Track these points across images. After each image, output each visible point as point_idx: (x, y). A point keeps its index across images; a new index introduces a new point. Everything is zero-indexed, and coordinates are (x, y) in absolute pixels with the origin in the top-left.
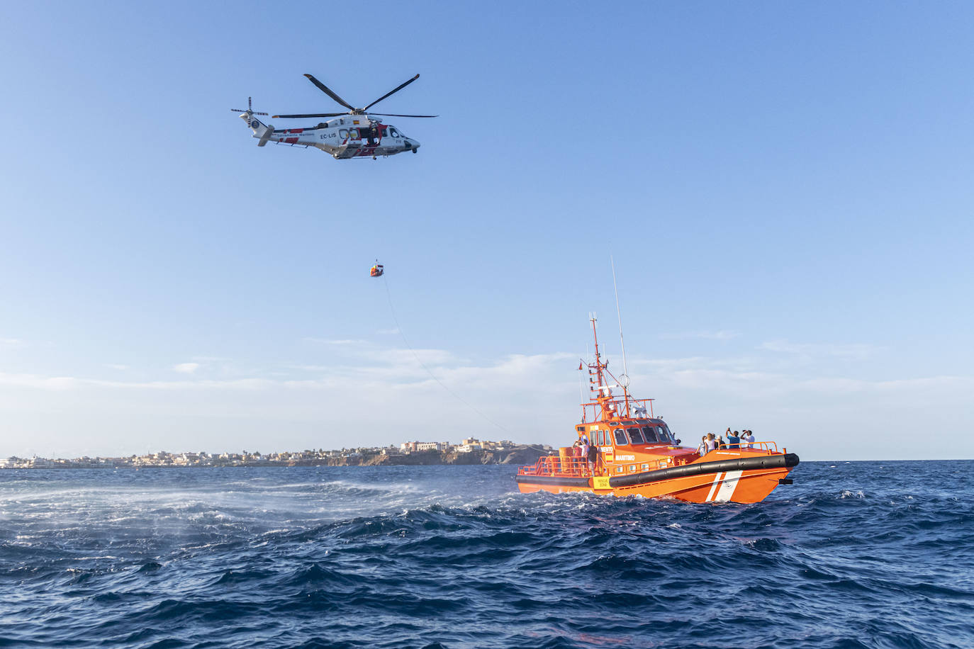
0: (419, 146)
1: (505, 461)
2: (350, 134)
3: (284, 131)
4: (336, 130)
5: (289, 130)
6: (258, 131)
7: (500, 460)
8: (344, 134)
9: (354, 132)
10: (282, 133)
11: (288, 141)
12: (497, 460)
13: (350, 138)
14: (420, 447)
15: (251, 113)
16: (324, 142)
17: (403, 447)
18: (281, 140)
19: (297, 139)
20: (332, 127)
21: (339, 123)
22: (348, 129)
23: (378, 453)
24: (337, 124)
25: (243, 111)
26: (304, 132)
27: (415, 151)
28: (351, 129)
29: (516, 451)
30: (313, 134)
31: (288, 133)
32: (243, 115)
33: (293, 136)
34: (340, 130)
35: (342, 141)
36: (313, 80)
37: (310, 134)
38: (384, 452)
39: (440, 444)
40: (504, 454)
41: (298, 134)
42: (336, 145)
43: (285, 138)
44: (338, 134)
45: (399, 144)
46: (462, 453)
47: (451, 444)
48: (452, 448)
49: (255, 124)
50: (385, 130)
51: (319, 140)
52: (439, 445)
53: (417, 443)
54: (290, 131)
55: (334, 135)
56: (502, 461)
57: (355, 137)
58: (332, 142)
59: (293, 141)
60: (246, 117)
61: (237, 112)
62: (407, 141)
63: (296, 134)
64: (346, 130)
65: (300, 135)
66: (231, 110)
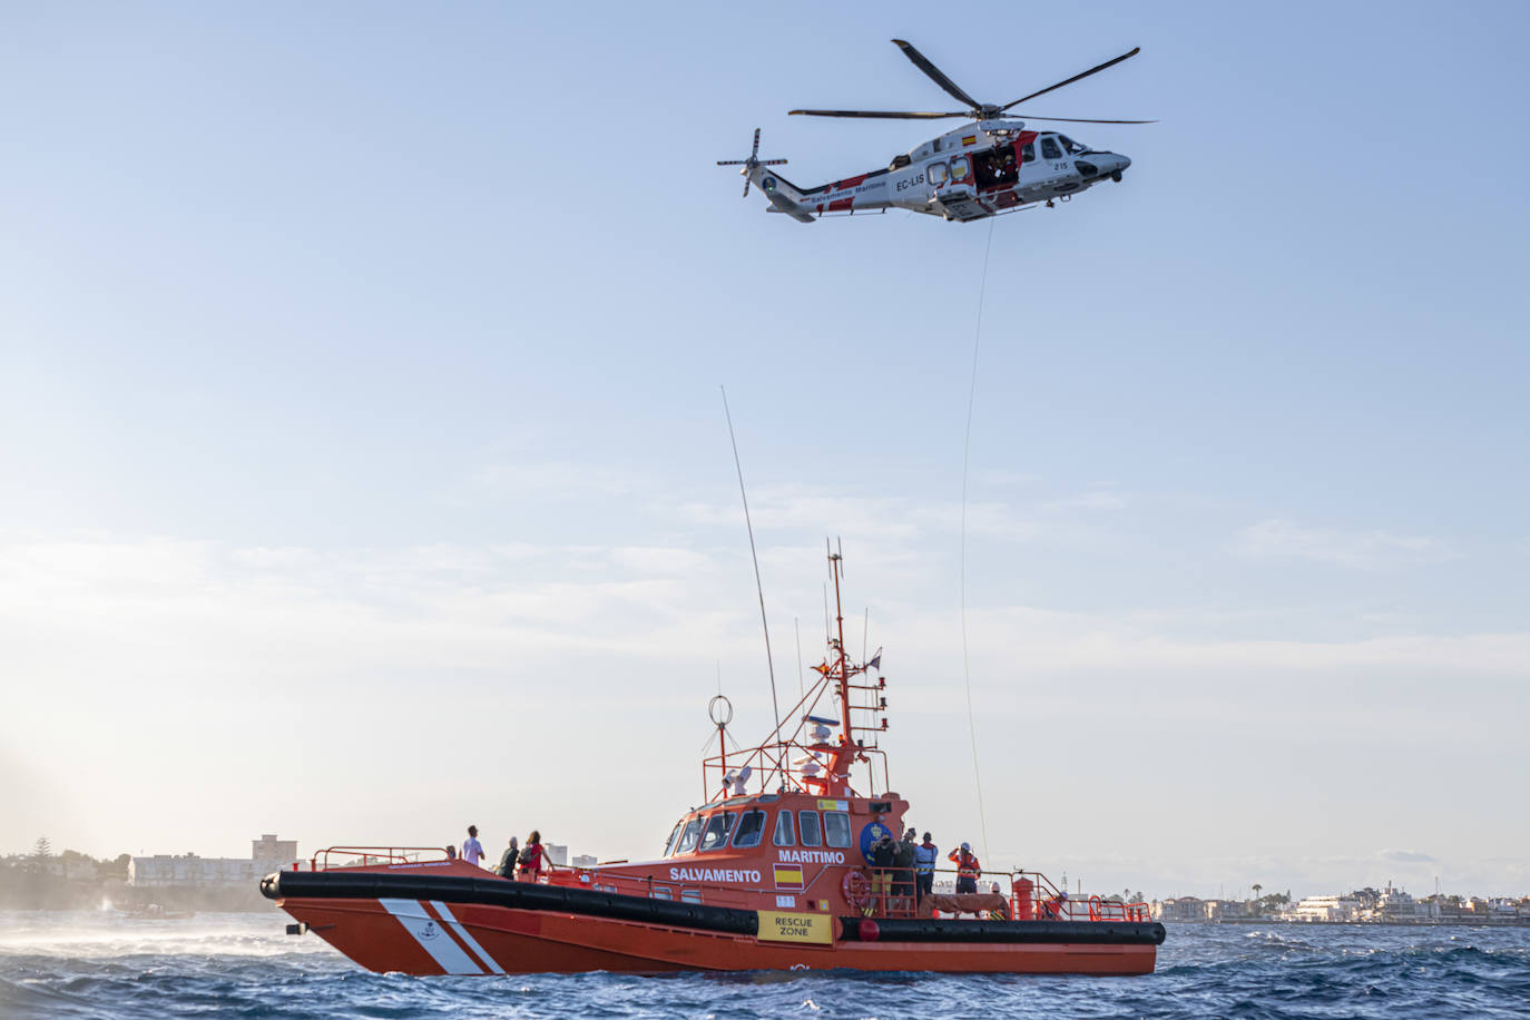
2: (950, 171)
3: (826, 188)
4: (924, 166)
5: (836, 184)
6: (775, 199)
8: (939, 174)
9: (961, 165)
10: (821, 194)
11: (835, 207)
13: (950, 180)
15: (757, 163)
16: (901, 197)
18: (819, 209)
19: (850, 200)
20: (916, 161)
21: (931, 149)
22: (948, 161)
25: (741, 162)
26: (866, 183)
27: (1118, 178)
28: (956, 159)
30: (884, 184)
31: (834, 191)
32: (739, 170)
33: (843, 196)
34: (929, 167)
35: (936, 189)
36: (909, 51)
37: (878, 185)
41: (853, 189)
42: (924, 200)
43: (827, 203)
44: (925, 175)
45: (1062, 173)
50: (1030, 147)
51: (893, 195)
54: (840, 185)
55: (920, 179)
57: (960, 176)
59: (846, 205)
61: (733, 166)
62: (1078, 158)
63: (848, 190)
64: (943, 163)
65: (857, 190)
66: (719, 163)
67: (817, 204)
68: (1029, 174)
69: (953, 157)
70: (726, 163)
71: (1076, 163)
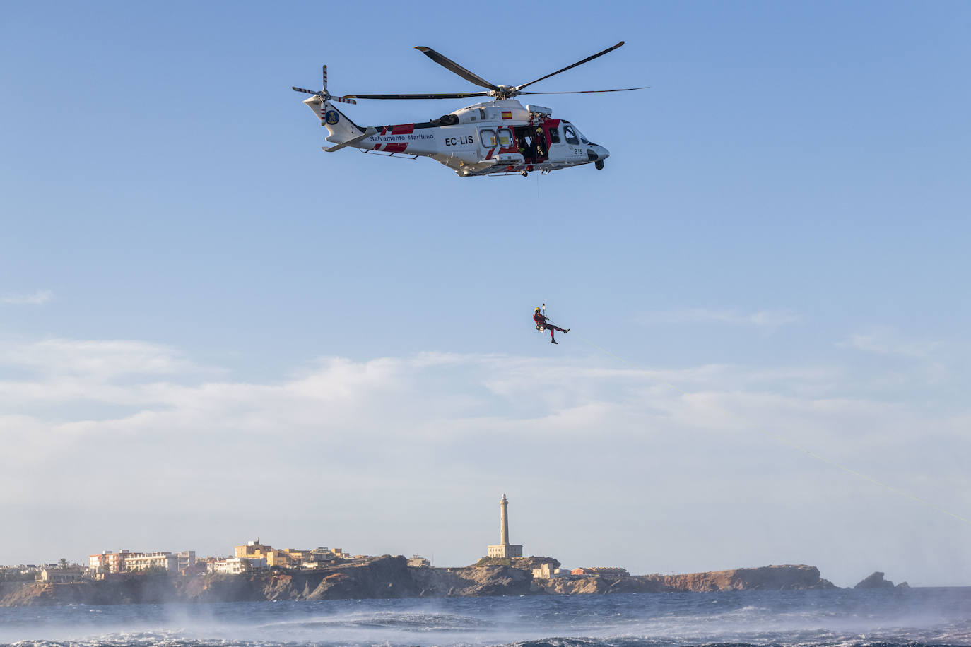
0: (607, 156)
1: (315, 593)
2: (498, 138)
3: (381, 130)
4: (473, 130)
5: (390, 128)
6: (335, 131)
7: (307, 590)
8: (489, 140)
9: (505, 135)
10: (378, 134)
11: (391, 148)
12: (301, 590)
13: (498, 146)
14: (131, 564)
15: (326, 96)
16: (452, 151)
17: (95, 563)
18: (377, 147)
19: (406, 144)
20: (465, 123)
21: (478, 116)
22: (495, 129)
23: (33, 577)
24: (473, 119)
25: (312, 93)
26: (416, 132)
27: (600, 165)
28: (500, 129)
29: (342, 570)
30: (432, 137)
31: (388, 134)
32: (312, 99)
33: (398, 140)
34: (482, 132)
35: (485, 152)
36: (432, 54)
37: (427, 137)
38: (44, 575)
39: (175, 558)
40: (315, 577)
41: (406, 136)
42: (474, 159)
43: (384, 144)
44: (477, 137)
45: (578, 156)
46: (221, 576)
47: (200, 556)
48: (202, 565)
49: (331, 118)
50: (556, 131)
51: (441, 148)
52: (173, 558)
53: (125, 554)
54: (392, 129)
55: (470, 140)
56: (311, 592)
58: (467, 151)
59: (400, 148)
60: (316, 104)
62: (589, 147)
63: (402, 135)
64: (492, 131)
65: (410, 138)
66: (294, 88)
67: (375, 143)
68: (555, 152)
69: (499, 127)
70: (300, 90)
71: (588, 150)
